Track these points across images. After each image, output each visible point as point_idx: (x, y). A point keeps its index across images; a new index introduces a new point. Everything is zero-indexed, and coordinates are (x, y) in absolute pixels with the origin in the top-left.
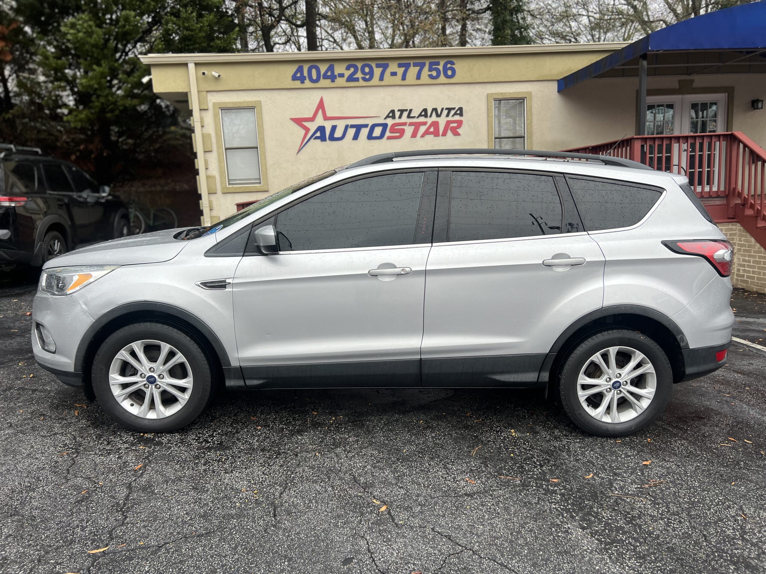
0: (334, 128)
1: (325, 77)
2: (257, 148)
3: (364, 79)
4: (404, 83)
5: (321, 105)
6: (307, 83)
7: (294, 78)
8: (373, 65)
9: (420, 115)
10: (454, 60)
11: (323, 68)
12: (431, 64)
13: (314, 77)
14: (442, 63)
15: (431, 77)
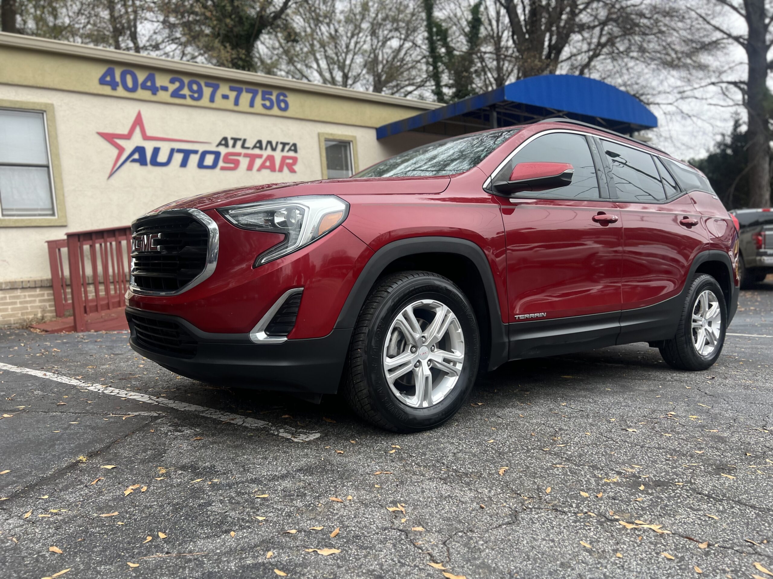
0: (156, 151)
1: (144, 87)
2: (48, 167)
3: (192, 97)
4: (236, 108)
5: (138, 121)
6: (120, 91)
7: (102, 81)
8: (202, 83)
9: (255, 147)
10: (287, 93)
11: (141, 77)
12: (264, 94)
13: (130, 84)
14: (275, 93)
15: (264, 106)
